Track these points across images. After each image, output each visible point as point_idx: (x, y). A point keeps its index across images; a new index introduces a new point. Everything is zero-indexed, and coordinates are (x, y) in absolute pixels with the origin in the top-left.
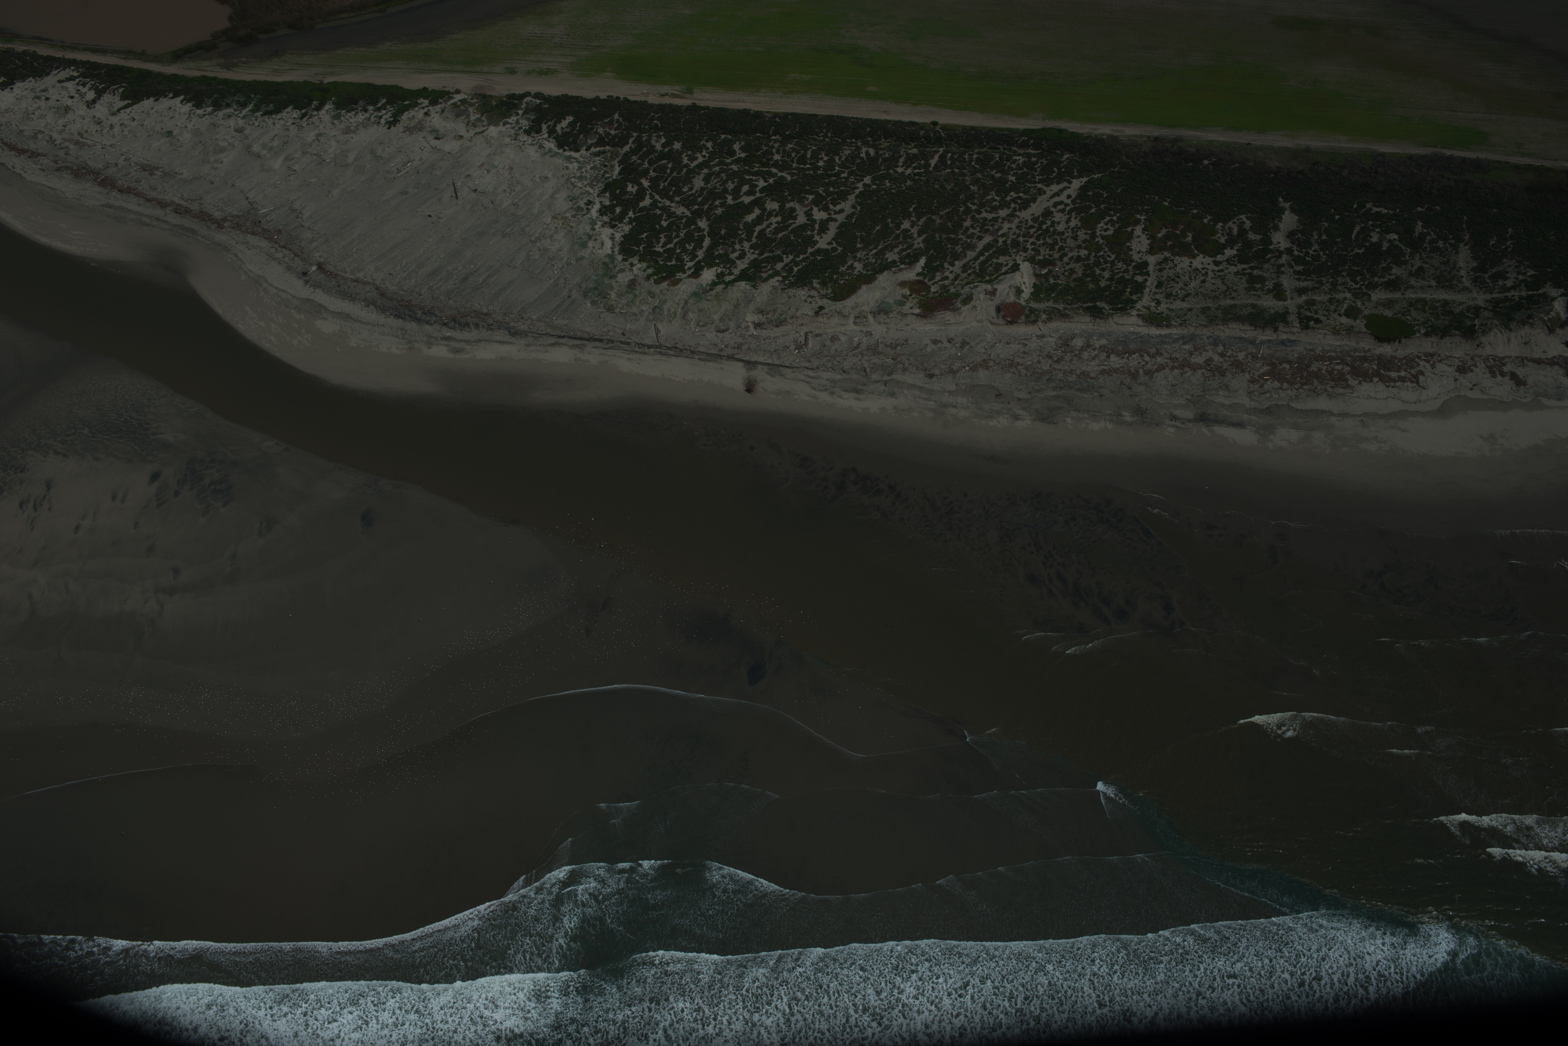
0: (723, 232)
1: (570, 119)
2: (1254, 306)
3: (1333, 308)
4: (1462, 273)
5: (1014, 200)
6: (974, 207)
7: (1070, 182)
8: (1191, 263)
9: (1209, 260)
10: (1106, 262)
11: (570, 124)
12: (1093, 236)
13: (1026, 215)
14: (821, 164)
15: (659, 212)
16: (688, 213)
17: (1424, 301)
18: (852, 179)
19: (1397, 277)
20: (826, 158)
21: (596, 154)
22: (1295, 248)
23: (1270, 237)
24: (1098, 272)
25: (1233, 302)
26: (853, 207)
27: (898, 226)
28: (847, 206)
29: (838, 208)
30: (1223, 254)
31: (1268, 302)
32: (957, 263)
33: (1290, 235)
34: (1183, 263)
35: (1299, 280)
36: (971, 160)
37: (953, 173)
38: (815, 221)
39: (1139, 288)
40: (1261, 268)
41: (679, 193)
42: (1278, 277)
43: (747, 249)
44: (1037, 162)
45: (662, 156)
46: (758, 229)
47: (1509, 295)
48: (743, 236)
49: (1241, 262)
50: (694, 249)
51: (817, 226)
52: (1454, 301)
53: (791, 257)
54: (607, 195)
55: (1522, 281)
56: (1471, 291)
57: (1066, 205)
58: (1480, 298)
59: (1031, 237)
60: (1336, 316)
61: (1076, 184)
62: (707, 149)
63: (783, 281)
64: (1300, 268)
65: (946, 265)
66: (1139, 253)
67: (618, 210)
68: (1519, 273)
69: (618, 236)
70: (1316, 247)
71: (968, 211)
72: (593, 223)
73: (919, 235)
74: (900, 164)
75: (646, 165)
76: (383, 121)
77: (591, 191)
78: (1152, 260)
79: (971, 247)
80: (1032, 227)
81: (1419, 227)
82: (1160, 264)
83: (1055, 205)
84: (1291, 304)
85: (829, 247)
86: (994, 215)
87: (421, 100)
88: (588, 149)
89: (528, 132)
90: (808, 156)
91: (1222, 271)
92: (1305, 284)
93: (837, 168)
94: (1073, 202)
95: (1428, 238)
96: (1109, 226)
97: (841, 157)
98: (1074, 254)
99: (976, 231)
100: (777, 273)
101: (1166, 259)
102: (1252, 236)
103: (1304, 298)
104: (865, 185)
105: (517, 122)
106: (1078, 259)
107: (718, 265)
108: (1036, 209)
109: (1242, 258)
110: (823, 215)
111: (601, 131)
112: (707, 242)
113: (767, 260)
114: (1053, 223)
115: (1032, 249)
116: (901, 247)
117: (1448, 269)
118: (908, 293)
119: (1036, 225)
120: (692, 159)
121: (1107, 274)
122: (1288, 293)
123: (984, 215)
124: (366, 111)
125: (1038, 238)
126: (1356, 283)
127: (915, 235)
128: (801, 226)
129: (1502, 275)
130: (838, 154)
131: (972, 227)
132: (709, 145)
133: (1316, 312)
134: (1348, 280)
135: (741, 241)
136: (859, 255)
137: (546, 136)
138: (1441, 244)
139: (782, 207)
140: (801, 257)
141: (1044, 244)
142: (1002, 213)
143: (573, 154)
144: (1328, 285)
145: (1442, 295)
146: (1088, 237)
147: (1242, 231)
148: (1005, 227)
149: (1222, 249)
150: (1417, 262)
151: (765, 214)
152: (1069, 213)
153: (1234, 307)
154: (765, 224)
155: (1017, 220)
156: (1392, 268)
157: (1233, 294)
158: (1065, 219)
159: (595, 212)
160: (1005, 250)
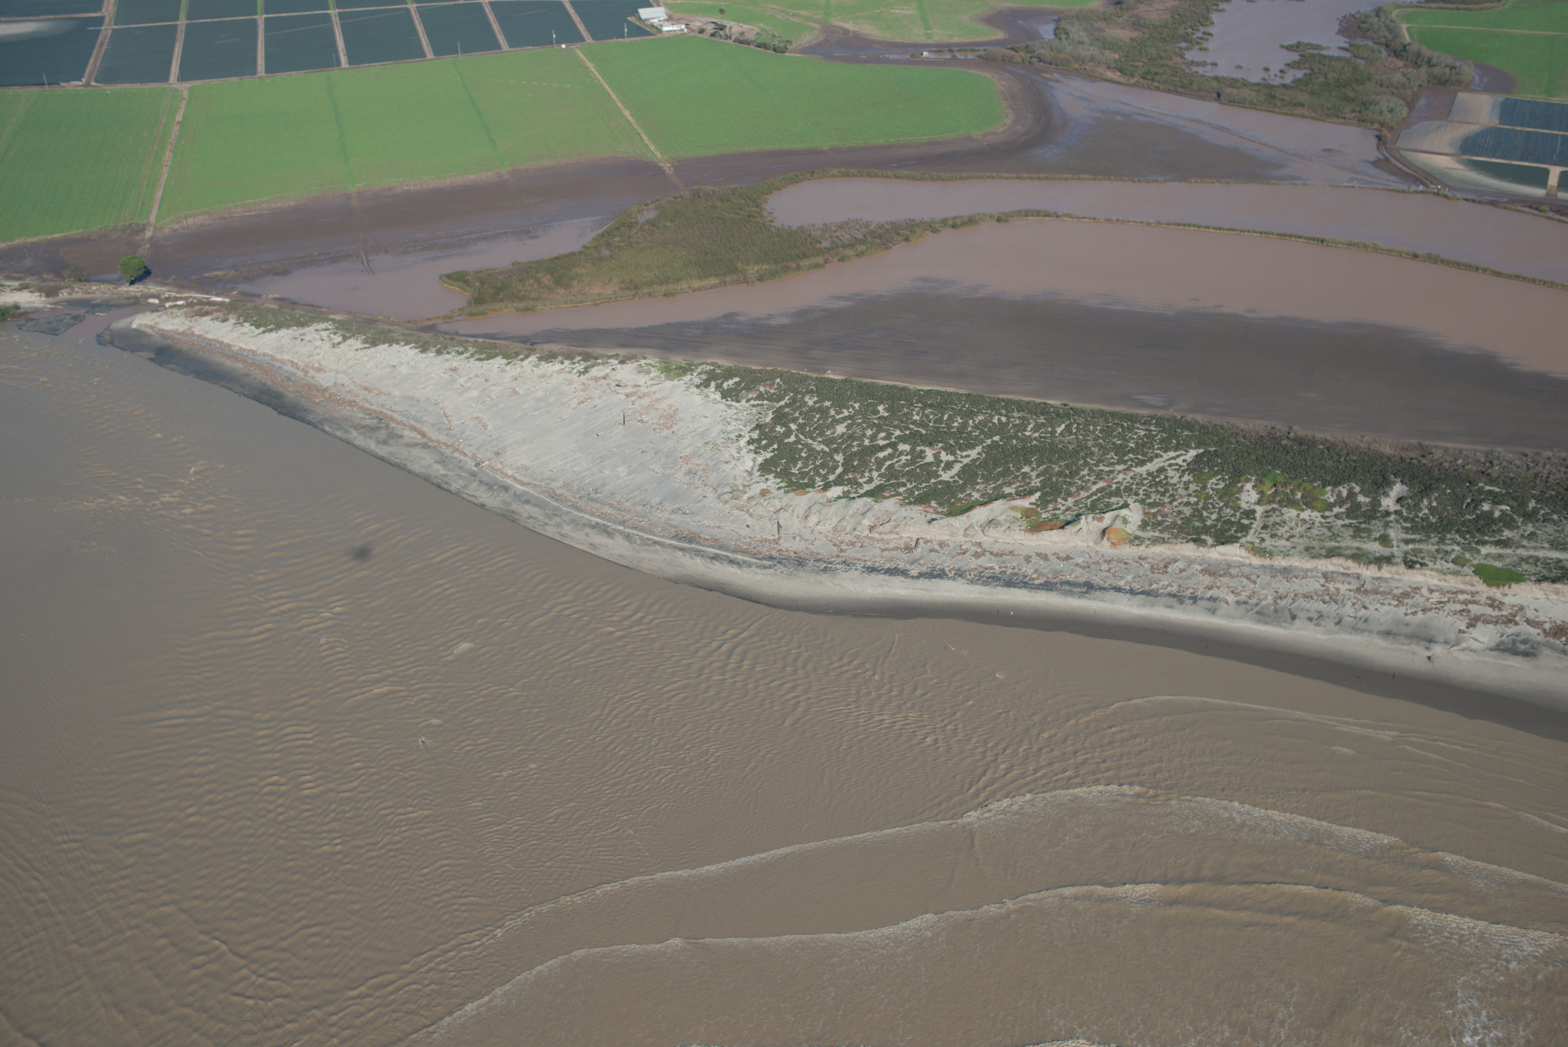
0: (855, 463)
1: (737, 379)
2: (1358, 549)
3: (1440, 556)
5: (1131, 460)
6: (1092, 462)
7: (1187, 452)
8: (1299, 514)
9: (1316, 514)
10: (1214, 507)
11: (736, 383)
12: (1204, 487)
13: (1142, 470)
14: (956, 424)
15: (800, 446)
16: (827, 450)
17: (1536, 558)
18: (982, 437)
19: (1508, 539)
20: (960, 421)
21: (754, 406)
22: (1404, 511)
23: (1379, 502)
24: (1205, 514)
25: (1338, 544)
26: (979, 454)
27: (1019, 469)
28: (973, 453)
29: (964, 454)
30: (1332, 511)
31: (1374, 547)
32: (1070, 499)
33: (1400, 500)
34: (1290, 513)
35: (1406, 533)
36: (1095, 430)
37: (1077, 438)
38: (942, 461)
39: (1245, 529)
40: (1369, 523)
41: (822, 434)
42: (1385, 530)
43: (875, 477)
44: (1157, 435)
45: (812, 409)
46: (888, 463)
48: (874, 467)
49: (1348, 517)
50: (828, 473)
51: (943, 465)
53: (914, 484)
54: (757, 432)
57: (1181, 466)
59: (1144, 485)
60: (1443, 562)
61: (1193, 453)
62: (854, 408)
63: (903, 500)
64: (1408, 525)
65: (1059, 500)
66: (1247, 503)
67: (764, 442)
69: (760, 460)
70: (1426, 511)
71: (1086, 464)
72: (739, 450)
73: (1038, 476)
74: (1029, 428)
75: (797, 414)
76: (575, 371)
77: (744, 429)
78: (1260, 510)
79: (1087, 489)
80: (1146, 479)
81: (1532, 504)
82: (1267, 512)
83: (1170, 465)
84: (1398, 550)
85: (951, 480)
86: (1110, 468)
87: (612, 360)
88: (748, 401)
89: (698, 387)
90: (945, 419)
91: (1329, 523)
92: (1413, 537)
93: (970, 429)
94: (1188, 465)
95: (1542, 512)
96: (1220, 482)
97: (974, 421)
98: (1185, 500)
99: (1092, 479)
100: (899, 494)
101: (1274, 509)
102: (1361, 498)
103: (1411, 546)
104: (993, 441)
105: (691, 380)
106: (1188, 504)
107: (846, 485)
108: (1151, 467)
109: (1349, 514)
110: (951, 458)
111: (762, 389)
112: (840, 470)
113: (892, 485)
114: (1166, 478)
115: (1144, 494)
116: (1018, 484)
118: (1020, 516)
119: (1150, 478)
120: (838, 413)
121: (1214, 517)
122: (1395, 543)
123: (1101, 467)
124: (562, 363)
125: (1150, 487)
126: (1465, 539)
127: (1034, 477)
128: (927, 463)
130: (972, 419)
131: (1089, 475)
132: (857, 405)
133: (1422, 558)
134: (1457, 536)
135: (871, 471)
136: (978, 487)
137: (714, 390)
138: (1555, 517)
139: (913, 450)
140: (924, 485)
141: (1155, 491)
142: (1119, 468)
143: (734, 403)
144: (1437, 539)
145: (1555, 555)
146: (1199, 489)
147: (1351, 495)
148: (1121, 477)
149: (1330, 506)
150: (1530, 528)
151: (896, 454)
152: (1183, 471)
153: (1339, 548)
154: (895, 460)
155: (1132, 474)
156: (1503, 531)
157: (1338, 539)
158: (1178, 475)
159: (743, 442)
160: (1117, 493)
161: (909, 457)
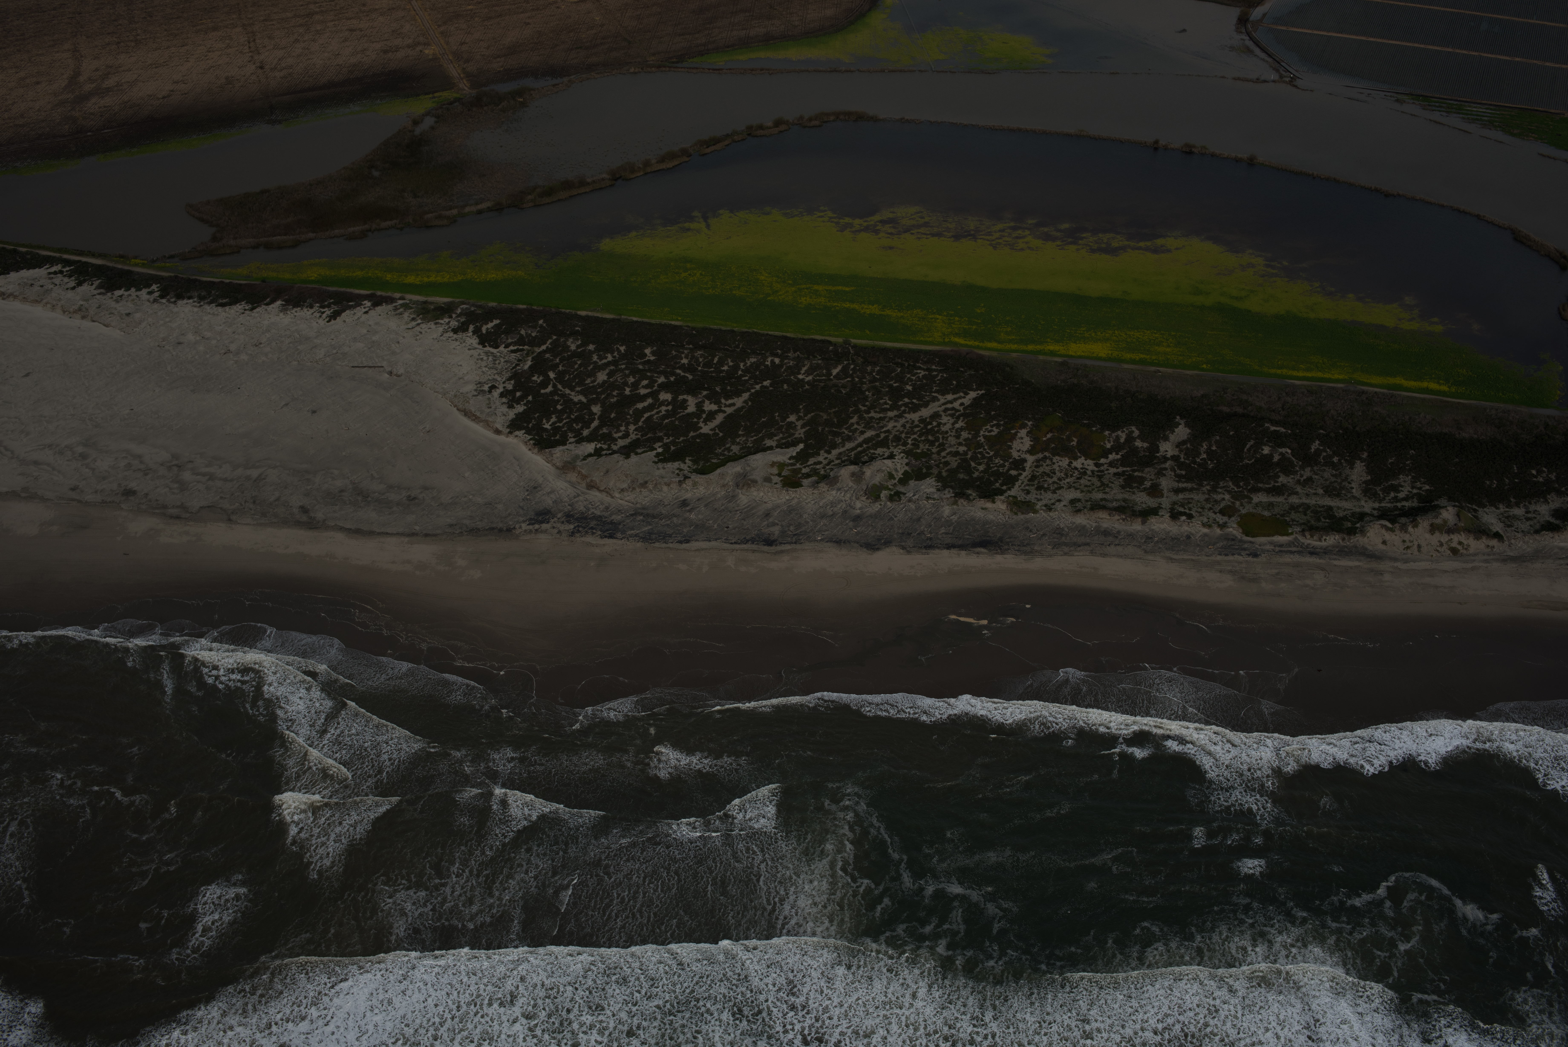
0: (613, 415)
1: (496, 322)
2: (1125, 500)
3: (1209, 506)
4: (1353, 485)
5: (906, 405)
6: (863, 408)
7: (967, 394)
8: (1071, 463)
9: (1089, 462)
10: (984, 457)
11: (496, 325)
12: (976, 435)
13: (915, 417)
14: (726, 368)
15: (556, 398)
16: (585, 401)
17: (1307, 507)
18: (752, 382)
19: (1283, 485)
20: (731, 364)
21: (513, 351)
22: (1182, 456)
23: (1158, 447)
24: (973, 464)
25: (1104, 496)
26: (745, 402)
27: (784, 419)
28: (739, 402)
29: (730, 401)
30: (1107, 458)
31: (1142, 499)
32: (833, 451)
33: (1179, 445)
34: (1062, 462)
35: (1178, 482)
36: (873, 371)
37: (852, 381)
38: (704, 411)
39: (1011, 481)
40: (1142, 471)
41: (581, 384)
42: (1157, 478)
43: (631, 431)
44: (937, 376)
45: (574, 354)
46: (647, 415)
47: (1399, 505)
48: (631, 420)
49: (1123, 465)
50: (582, 428)
51: (704, 416)
52: (1339, 508)
53: (671, 438)
54: (512, 382)
55: (1415, 494)
56: (1359, 500)
57: (957, 411)
58: (1368, 506)
59: (915, 433)
60: (1210, 513)
61: (973, 395)
62: (619, 352)
63: (657, 456)
64: (1183, 472)
65: (822, 452)
66: (1019, 451)
67: (518, 394)
68: (1413, 488)
69: (512, 414)
70: (1205, 456)
71: (857, 411)
72: (492, 403)
73: (803, 426)
74: (803, 372)
75: (557, 361)
76: (324, 316)
77: (499, 379)
78: (1030, 459)
79: (853, 439)
80: (917, 426)
81: (1315, 446)
82: (1038, 461)
83: (946, 410)
84: (1166, 500)
85: (711, 433)
86: (882, 415)
87: (366, 302)
88: (507, 346)
89: (455, 331)
90: (715, 362)
91: (1103, 471)
92: (1185, 485)
93: (740, 372)
94: (965, 409)
95: (1324, 454)
96: (994, 429)
97: (746, 364)
98: (953, 449)
99: (860, 428)
100: (653, 450)
101: (1045, 458)
102: (1138, 443)
103: (1180, 496)
104: (762, 387)
105: (448, 323)
106: (957, 454)
107: (599, 441)
108: (925, 412)
109: (1124, 462)
110: (714, 407)
111: (523, 332)
112: (596, 423)
113: (647, 440)
114: (939, 424)
115: (912, 444)
116: (781, 435)
117: (1339, 480)
118: (776, 472)
119: (922, 425)
120: (601, 358)
121: (981, 468)
122: (1165, 492)
123: (872, 414)
124: (311, 307)
125: (920, 436)
126: (1238, 486)
127: (799, 427)
128: (688, 414)
129: (1396, 489)
130: (744, 361)
131: (858, 423)
132: (622, 349)
133: (1190, 509)
134: (1231, 484)
135: (627, 424)
136: (738, 440)
137: (471, 334)
138: (1335, 459)
139: (674, 399)
140: (682, 439)
141: (924, 441)
142: (890, 414)
143: (492, 350)
144: (1208, 487)
145: (1328, 502)
146: (970, 436)
147: (1130, 439)
148: (890, 425)
149: (1105, 453)
150: (1307, 473)
151: (657, 403)
152: (958, 418)
153: (1105, 499)
154: (655, 411)
155: (904, 420)
156: (1279, 477)
157: (1107, 490)
158: (952, 421)
159: (496, 393)
160: (884, 443)
161: (670, 408)
